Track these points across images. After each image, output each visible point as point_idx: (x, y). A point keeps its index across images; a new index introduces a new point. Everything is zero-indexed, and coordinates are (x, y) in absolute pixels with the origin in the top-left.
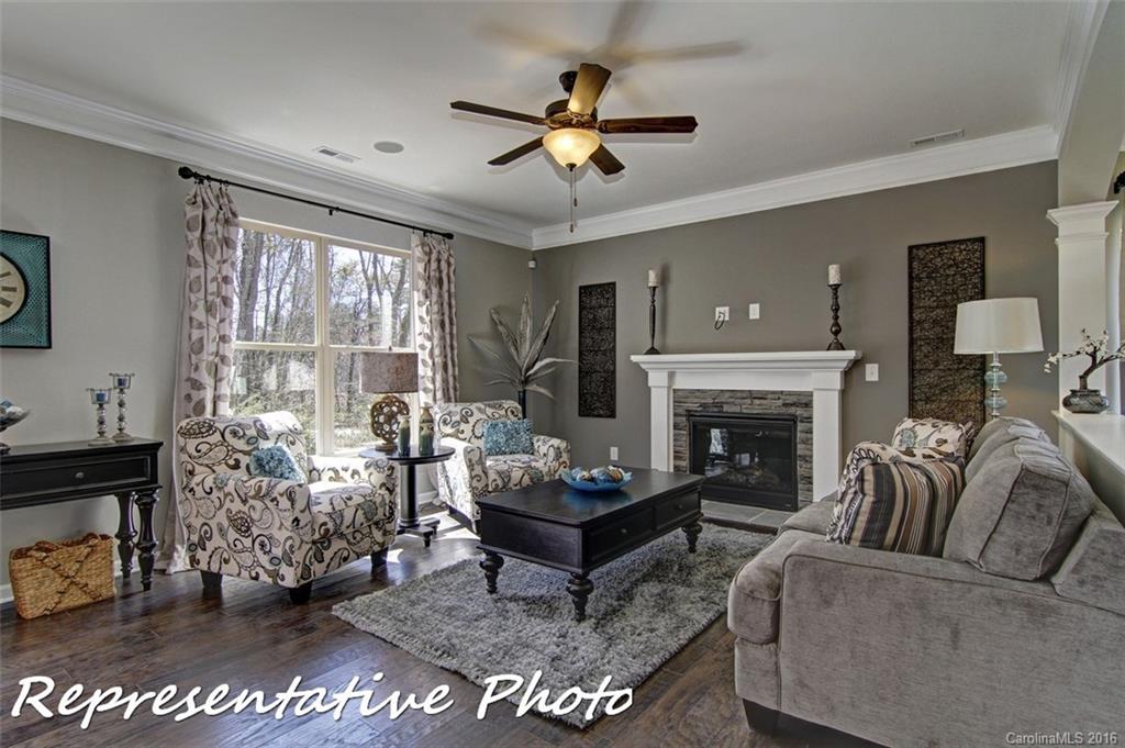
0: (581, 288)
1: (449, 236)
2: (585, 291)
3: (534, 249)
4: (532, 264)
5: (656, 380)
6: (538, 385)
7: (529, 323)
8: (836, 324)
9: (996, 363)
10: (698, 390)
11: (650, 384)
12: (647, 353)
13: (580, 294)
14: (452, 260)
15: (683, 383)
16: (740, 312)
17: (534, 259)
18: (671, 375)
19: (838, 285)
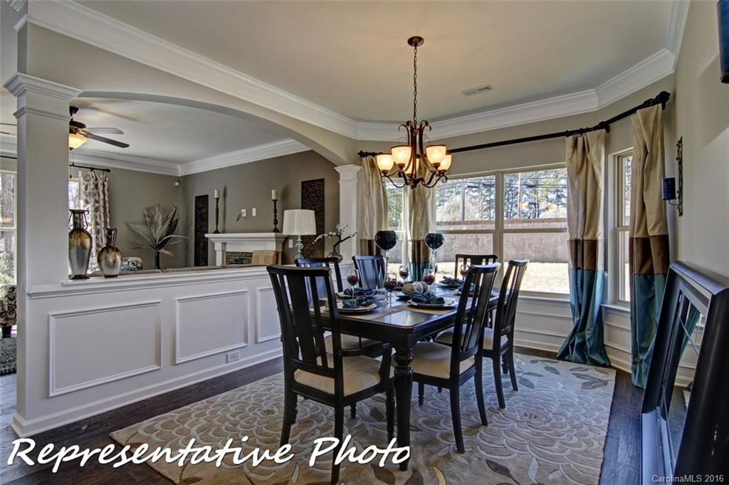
0: (196, 197)
1: (108, 171)
2: (198, 199)
3: (179, 175)
4: (177, 184)
5: (218, 247)
6: (165, 249)
7: (161, 216)
8: (276, 220)
9: (299, 240)
10: (235, 252)
11: (216, 249)
12: (214, 233)
13: (196, 200)
14: (106, 184)
15: (229, 249)
16: (249, 212)
17: (179, 181)
18: (224, 244)
19: (276, 200)
